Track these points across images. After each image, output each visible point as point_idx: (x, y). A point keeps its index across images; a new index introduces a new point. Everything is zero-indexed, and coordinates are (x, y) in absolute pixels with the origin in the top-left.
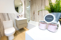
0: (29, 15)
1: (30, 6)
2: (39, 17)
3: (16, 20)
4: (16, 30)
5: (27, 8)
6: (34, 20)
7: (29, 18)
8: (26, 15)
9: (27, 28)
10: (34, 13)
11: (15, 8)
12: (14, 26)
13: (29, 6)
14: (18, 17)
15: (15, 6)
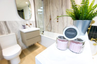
0: (42, 22)
1: (44, 8)
2: (58, 26)
3: (21, 33)
4: (22, 48)
5: (39, 10)
6: (51, 31)
7: (42, 27)
8: (37, 22)
9: (40, 44)
10: (50, 19)
11: (19, 11)
12: (18, 43)
13: (42, 8)
14: (24, 27)
15: (17, 8)
